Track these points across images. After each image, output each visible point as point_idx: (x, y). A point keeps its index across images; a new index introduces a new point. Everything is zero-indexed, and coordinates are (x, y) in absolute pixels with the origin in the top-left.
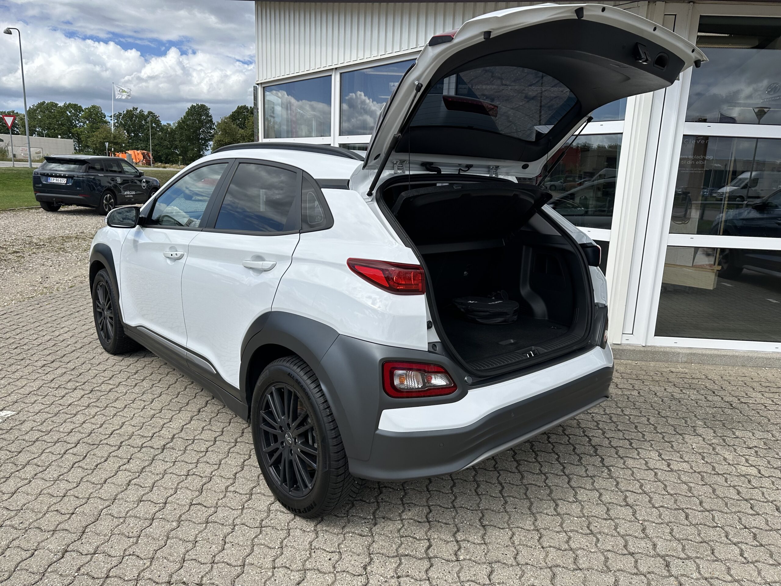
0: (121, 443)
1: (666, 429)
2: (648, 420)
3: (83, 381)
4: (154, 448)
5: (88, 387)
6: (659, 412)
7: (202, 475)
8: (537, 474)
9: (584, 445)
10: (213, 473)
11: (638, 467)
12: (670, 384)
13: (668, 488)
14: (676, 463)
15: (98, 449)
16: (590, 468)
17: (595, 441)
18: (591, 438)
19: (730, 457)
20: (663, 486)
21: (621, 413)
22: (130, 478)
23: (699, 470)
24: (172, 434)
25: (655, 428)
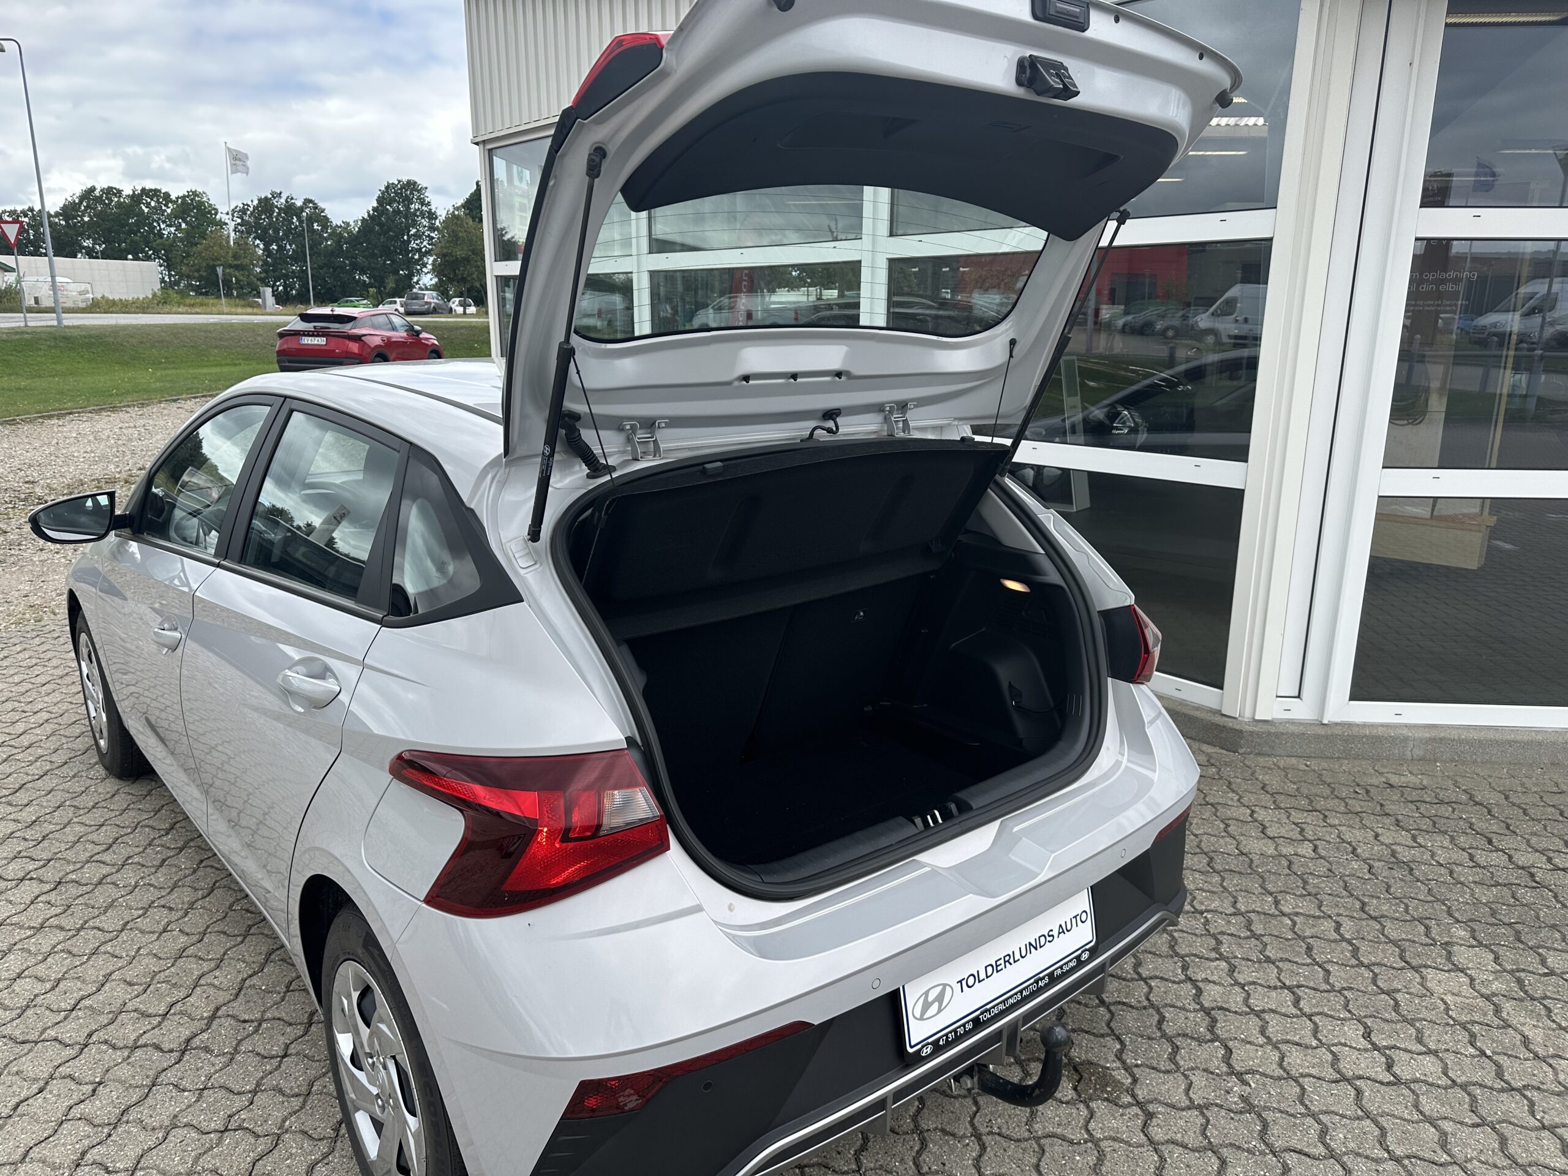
0: (90, 1035)
1: (1381, 955)
2: (1338, 926)
3: (45, 855)
4: (161, 1050)
5: (51, 874)
6: (1364, 904)
7: (258, 1130)
8: (1067, 1103)
9: (1183, 1009)
10: (287, 1123)
11: (1313, 1071)
12: (1387, 821)
13: (1389, 1139)
14: (1406, 1056)
15: (29, 1057)
16: (1198, 1079)
17: (1212, 995)
18: (1200, 984)
19: (1536, 1035)
20: (1377, 1132)
21: (1273, 911)
22: (86, 1142)
23: (1464, 1078)
24: (212, 1007)
25: (1355, 951)
